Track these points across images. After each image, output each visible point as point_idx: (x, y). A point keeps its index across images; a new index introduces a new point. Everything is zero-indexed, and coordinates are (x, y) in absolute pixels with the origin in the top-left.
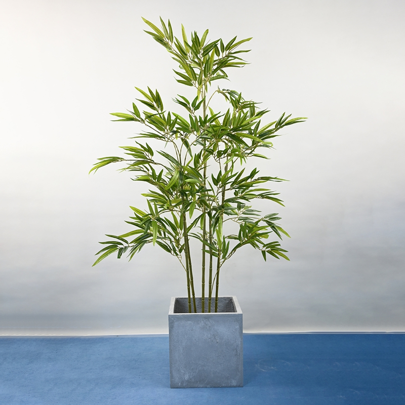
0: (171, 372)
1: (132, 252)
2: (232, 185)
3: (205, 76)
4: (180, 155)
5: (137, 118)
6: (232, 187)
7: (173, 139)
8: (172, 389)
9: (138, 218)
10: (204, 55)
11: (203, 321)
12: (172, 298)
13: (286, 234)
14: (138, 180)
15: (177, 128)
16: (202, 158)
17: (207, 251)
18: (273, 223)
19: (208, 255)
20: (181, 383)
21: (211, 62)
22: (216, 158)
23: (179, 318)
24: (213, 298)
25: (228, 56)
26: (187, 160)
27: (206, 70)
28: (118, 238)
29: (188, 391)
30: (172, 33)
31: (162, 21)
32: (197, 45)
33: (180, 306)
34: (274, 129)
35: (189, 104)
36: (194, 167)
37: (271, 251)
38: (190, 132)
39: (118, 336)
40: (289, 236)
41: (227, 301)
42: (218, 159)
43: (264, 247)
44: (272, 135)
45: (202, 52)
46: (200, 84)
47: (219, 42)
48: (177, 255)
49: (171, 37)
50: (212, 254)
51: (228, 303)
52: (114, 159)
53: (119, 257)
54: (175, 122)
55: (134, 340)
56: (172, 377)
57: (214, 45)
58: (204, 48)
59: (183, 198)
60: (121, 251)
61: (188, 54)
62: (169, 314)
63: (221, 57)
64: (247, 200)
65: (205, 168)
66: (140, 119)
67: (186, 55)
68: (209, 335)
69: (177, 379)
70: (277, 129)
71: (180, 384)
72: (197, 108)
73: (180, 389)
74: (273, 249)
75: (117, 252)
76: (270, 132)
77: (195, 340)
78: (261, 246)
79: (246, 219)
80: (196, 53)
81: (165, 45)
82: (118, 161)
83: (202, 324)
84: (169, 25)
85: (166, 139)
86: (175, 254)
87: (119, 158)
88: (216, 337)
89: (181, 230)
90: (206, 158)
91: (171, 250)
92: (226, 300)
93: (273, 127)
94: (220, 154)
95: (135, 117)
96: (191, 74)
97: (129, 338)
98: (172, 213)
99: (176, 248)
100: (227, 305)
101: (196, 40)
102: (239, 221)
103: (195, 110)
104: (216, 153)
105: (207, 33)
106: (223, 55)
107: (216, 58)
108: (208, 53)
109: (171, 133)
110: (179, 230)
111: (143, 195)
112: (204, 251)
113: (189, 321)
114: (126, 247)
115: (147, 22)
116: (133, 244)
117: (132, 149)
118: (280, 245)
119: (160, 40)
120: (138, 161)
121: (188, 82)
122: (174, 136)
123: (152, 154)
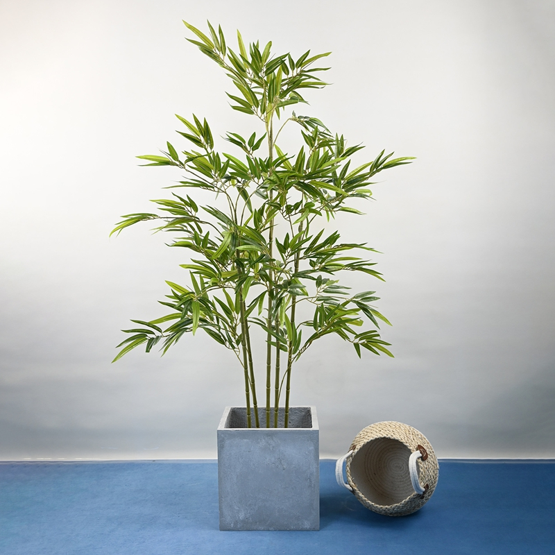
0: (220, 508)
1: (166, 344)
2: (306, 253)
3: (270, 101)
4: (235, 211)
5: (174, 161)
6: (306, 256)
7: (226, 187)
8: (222, 532)
9: (176, 296)
10: (267, 73)
11: (265, 439)
12: (226, 408)
13: (386, 320)
14: (175, 246)
15: (230, 173)
16: (265, 214)
17: (273, 344)
18: (366, 305)
19: (274, 349)
20: (234, 524)
21: (277, 83)
22: (285, 214)
23: (232, 435)
24: (282, 409)
25: (300, 75)
26: (245, 218)
27: (271, 94)
28: (148, 325)
29: (244, 535)
30: (224, 42)
31: (210, 26)
32: (257, 60)
33: (237, 418)
34: (368, 174)
35: (244, 142)
36: (254, 228)
37: (366, 344)
38: (249, 179)
39: (154, 461)
40: (390, 323)
41: (303, 413)
42: (288, 216)
43: (356, 338)
44: (365, 182)
45: (265, 70)
46: (263, 111)
47: (287, 58)
48: (234, 347)
49: (223, 48)
50: (279, 348)
51: (305, 416)
52: (144, 217)
53: (147, 351)
54: (227, 165)
55: (177, 466)
56: (221, 515)
57: (280, 61)
58: (267, 65)
59: (239, 270)
60: (152, 342)
61: (247, 71)
62: (218, 429)
63: (290, 75)
64: (330, 272)
65: (271, 227)
66: (178, 163)
67: (244, 71)
68: (273, 459)
69: (229, 518)
70: (372, 173)
71: (232, 525)
72: (256, 147)
73: (233, 532)
74: (370, 341)
75: (145, 344)
76: (363, 177)
77: (254, 465)
78: (352, 336)
79: (327, 300)
80: (257, 71)
81: (216, 58)
82: (149, 219)
83: (263, 443)
84: (220, 31)
85: (216, 189)
86: (231, 347)
87: (151, 215)
88: (282, 462)
89: (238, 314)
90: (271, 214)
91: (226, 340)
92: (301, 411)
93: (367, 170)
94: (289, 210)
95: (171, 159)
96: (250, 98)
97: (169, 464)
98: (224, 291)
99: (233, 338)
100: (303, 419)
101: (256, 54)
102: (317, 302)
103: (253, 150)
104: (284, 208)
105: (270, 46)
106: (293, 73)
107: (284, 76)
108: (273, 71)
109: (224, 180)
110: (234, 314)
111: (182, 266)
112: (270, 343)
113: (245, 438)
114: (158, 336)
115: (190, 27)
116: (168, 333)
117: (168, 203)
118: (378, 335)
119: (208, 51)
120: (177, 218)
121: (246, 108)
122: (227, 183)
123: (196, 210)
